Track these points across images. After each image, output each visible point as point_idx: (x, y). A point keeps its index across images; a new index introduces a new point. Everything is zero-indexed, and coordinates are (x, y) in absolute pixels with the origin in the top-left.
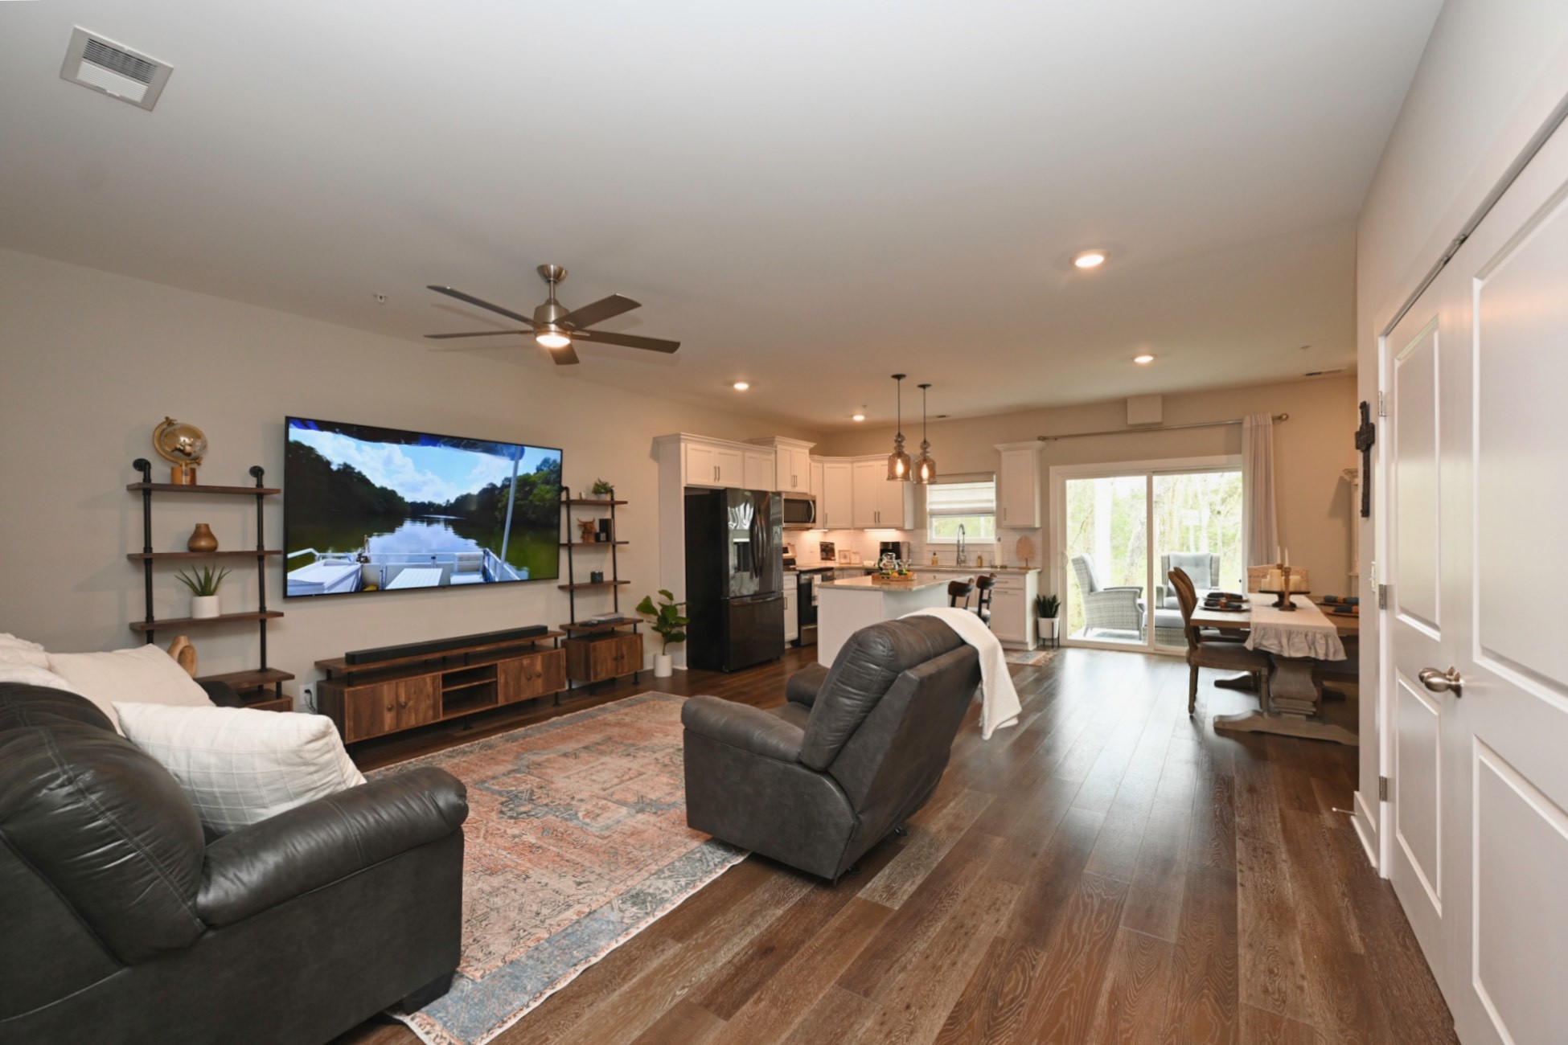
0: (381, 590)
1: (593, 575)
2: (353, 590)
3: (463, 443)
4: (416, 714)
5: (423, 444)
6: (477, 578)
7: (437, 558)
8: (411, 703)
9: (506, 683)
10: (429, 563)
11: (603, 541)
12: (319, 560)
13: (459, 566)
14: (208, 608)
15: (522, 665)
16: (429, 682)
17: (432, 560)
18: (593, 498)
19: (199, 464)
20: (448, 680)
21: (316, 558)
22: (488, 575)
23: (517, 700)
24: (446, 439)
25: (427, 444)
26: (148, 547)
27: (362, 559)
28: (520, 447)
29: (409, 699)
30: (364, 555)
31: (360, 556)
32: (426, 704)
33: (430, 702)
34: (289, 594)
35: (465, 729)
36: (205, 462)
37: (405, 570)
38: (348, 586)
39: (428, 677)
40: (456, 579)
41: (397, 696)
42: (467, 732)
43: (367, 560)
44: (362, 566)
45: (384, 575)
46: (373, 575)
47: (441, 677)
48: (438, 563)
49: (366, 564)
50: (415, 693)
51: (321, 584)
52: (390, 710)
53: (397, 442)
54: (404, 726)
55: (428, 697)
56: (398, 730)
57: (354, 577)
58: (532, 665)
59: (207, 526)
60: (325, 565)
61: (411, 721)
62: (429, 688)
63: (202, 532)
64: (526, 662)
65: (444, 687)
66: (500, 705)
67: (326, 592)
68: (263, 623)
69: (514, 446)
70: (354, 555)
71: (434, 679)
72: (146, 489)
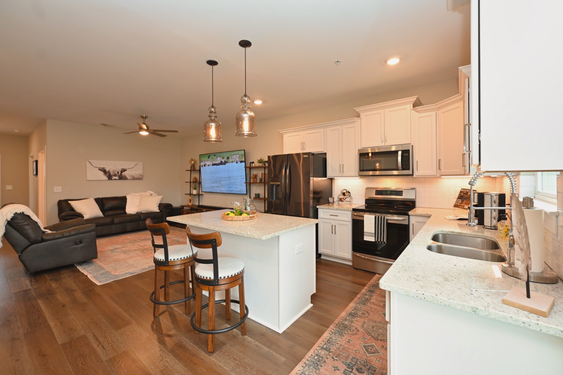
1: (257, 194)
14: (194, 192)
26: (190, 181)
63: (195, 178)
68: (199, 196)
72: (191, 171)
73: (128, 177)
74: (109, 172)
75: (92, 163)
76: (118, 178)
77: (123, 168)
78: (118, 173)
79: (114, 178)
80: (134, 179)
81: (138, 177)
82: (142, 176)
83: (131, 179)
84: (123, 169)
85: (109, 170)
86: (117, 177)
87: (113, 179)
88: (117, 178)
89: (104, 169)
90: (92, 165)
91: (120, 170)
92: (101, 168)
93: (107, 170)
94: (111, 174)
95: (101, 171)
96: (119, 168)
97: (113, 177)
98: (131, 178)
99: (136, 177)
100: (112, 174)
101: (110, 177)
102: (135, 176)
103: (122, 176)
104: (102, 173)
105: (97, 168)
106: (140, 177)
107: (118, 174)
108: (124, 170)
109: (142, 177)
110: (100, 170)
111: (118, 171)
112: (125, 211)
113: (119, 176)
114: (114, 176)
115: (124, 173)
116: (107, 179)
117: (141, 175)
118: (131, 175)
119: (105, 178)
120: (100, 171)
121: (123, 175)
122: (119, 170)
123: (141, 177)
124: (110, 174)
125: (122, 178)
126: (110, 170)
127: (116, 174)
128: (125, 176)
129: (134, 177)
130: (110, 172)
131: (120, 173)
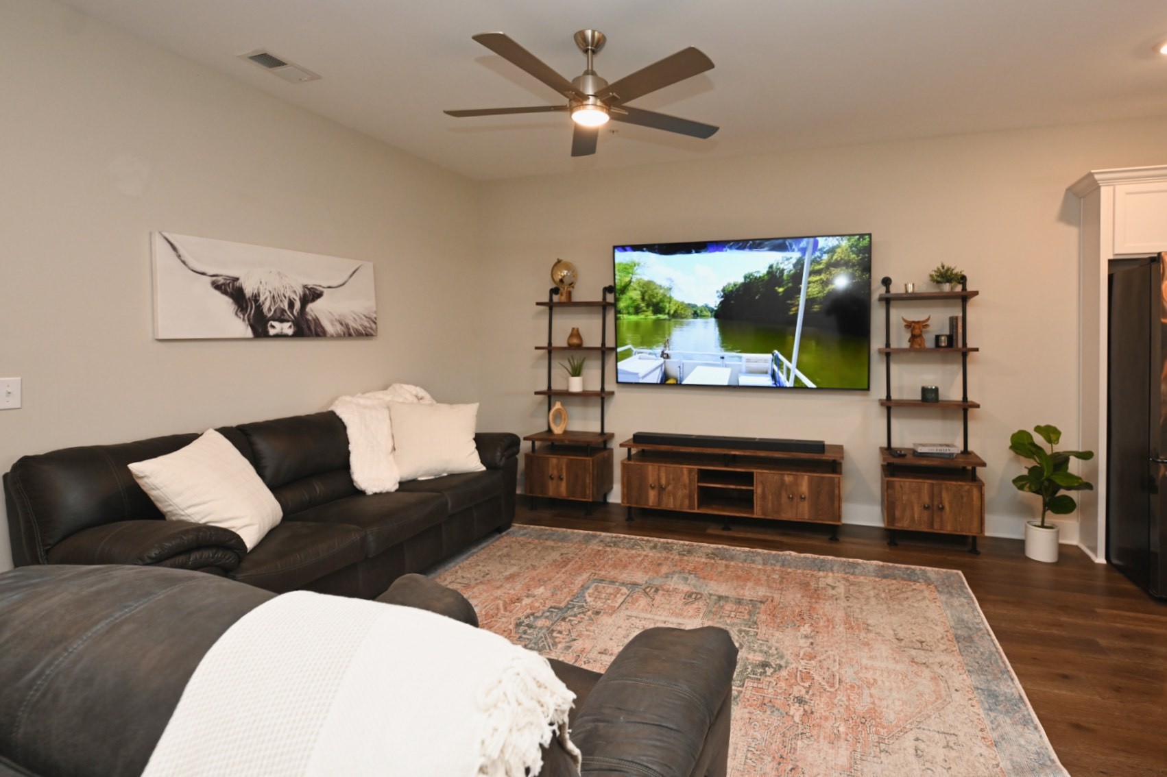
0: (679, 385)
1: (925, 391)
2: (659, 382)
3: (748, 245)
4: (674, 499)
5: (710, 252)
6: (767, 381)
7: (725, 358)
8: (670, 488)
9: (764, 496)
10: (719, 363)
11: (944, 347)
12: (635, 354)
13: (746, 367)
14: (576, 385)
15: (783, 481)
16: (686, 472)
17: (722, 360)
18: (932, 289)
19: (573, 287)
20: (704, 475)
21: (634, 353)
22: (777, 379)
23: (776, 517)
24: (732, 244)
25: (714, 251)
26: (550, 343)
27: (665, 356)
28: (812, 240)
29: (668, 484)
30: (666, 352)
31: (663, 353)
32: (682, 493)
33: (686, 492)
34: (620, 380)
35: (724, 529)
36: (577, 285)
37: (698, 367)
38: (655, 378)
39: (685, 468)
40: (745, 380)
41: (659, 478)
42: (725, 533)
43: (668, 357)
44: (665, 362)
45: (681, 370)
46: (674, 371)
47: (696, 470)
48: (727, 363)
49: (667, 360)
50: (673, 479)
51: (637, 374)
52: (653, 488)
53: (689, 252)
54: (663, 507)
55: (685, 486)
56: (659, 508)
57: (659, 369)
58: (796, 484)
59: (578, 330)
60: (640, 358)
61: (670, 504)
62: (686, 479)
63: (575, 333)
64: (788, 479)
65: (698, 482)
66: (755, 516)
67: (641, 381)
68: (603, 399)
69: (806, 239)
70: (659, 350)
71: (690, 471)
72: (551, 305)
73: (330, 328)
74: (256, 298)
75: (182, 251)
76: (290, 332)
77: (311, 283)
78: (291, 305)
79: (278, 327)
80: (349, 334)
81: (362, 325)
82: (375, 323)
83: (339, 337)
84: (309, 289)
85: (256, 291)
86: (289, 324)
87: (272, 332)
88: (287, 328)
89: (237, 284)
90: (184, 262)
91: (300, 291)
92: (221, 280)
93: (249, 291)
94: (265, 310)
95: (225, 292)
96: (293, 286)
97: (273, 327)
98: (339, 329)
99: (354, 325)
100: (270, 309)
101: (260, 327)
102: (352, 324)
103: (307, 320)
104: (225, 304)
105: (208, 280)
106: (368, 325)
107: (292, 313)
108: (312, 295)
109: (373, 326)
110: (217, 286)
111: (293, 296)
112: (351, 481)
113: (293, 322)
114: (274, 320)
115: (314, 308)
116: (249, 333)
117: (370, 318)
118: (338, 318)
119: (241, 328)
120: (217, 293)
121: (310, 318)
122: (295, 292)
123: (371, 328)
124: (259, 308)
125: (306, 329)
126: (262, 291)
127: (283, 311)
128: (317, 321)
129: (347, 326)
130: (262, 299)
131: (298, 305)
